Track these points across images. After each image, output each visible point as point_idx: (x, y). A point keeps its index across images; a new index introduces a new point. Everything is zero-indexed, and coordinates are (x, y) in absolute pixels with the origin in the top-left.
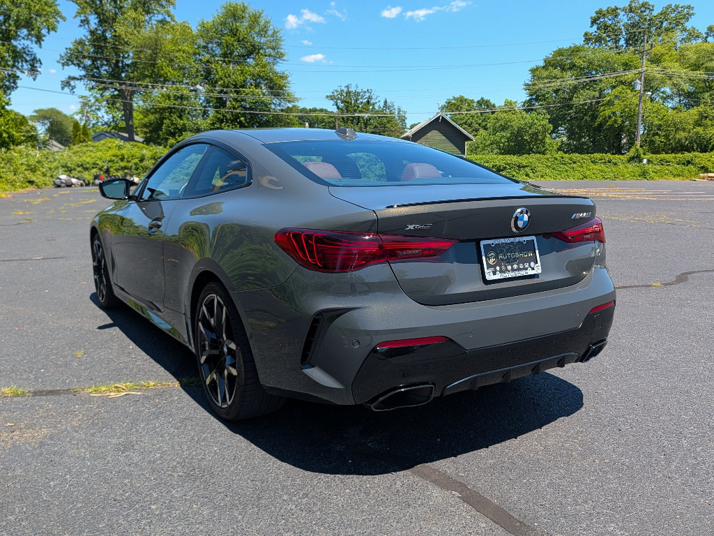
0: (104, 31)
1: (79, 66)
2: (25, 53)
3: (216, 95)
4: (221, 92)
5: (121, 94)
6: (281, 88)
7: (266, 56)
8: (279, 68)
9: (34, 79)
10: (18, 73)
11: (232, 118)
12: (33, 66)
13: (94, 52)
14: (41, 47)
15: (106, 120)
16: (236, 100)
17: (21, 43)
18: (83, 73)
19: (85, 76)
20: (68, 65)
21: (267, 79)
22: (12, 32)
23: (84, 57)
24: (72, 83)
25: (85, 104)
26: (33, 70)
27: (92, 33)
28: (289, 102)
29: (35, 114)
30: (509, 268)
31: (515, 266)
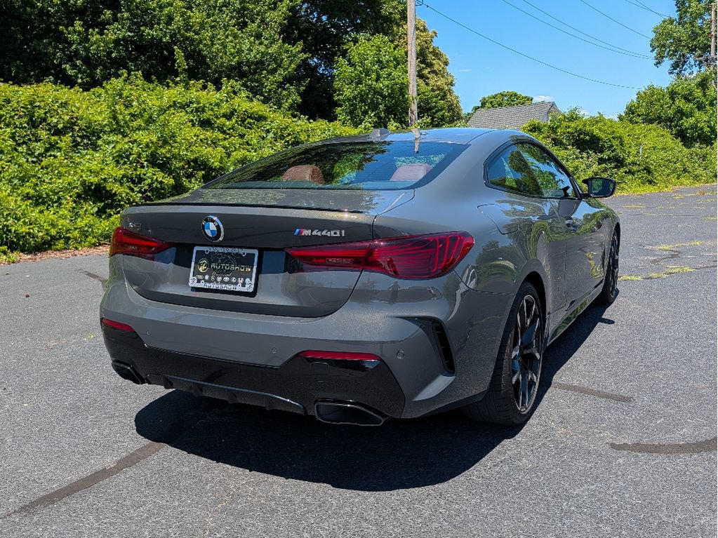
30: (219, 279)
31: (226, 279)
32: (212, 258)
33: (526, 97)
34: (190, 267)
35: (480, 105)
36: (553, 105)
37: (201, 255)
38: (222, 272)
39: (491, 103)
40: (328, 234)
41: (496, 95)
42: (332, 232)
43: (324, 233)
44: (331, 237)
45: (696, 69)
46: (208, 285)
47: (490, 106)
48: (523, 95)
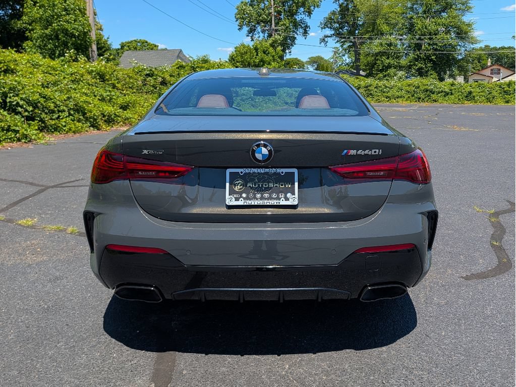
0: (347, 4)
1: (331, 28)
2: (301, 23)
3: (416, 41)
4: (420, 39)
5: (354, 44)
6: (466, 33)
7: (456, 10)
8: (467, 18)
9: (305, 38)
10: (296, 36)
11: (425, 58)
12: (305, 30)
13: (341, 18)
14: (310, 18)
15: (347, 62)
16: (429, 44)
17: (299, 16)
18: (333, 32)
19: (333, 34)
20: (325, 28)
21: (456, 27)
22: (294, 11)
23: (335, 22)
24: (326, 39)
25: (335, 53)
26: (305, 33)
27: (340, 6)
28: (472, 43)
29: (309, 60)
30: (259, 196)
31: (266, 195)
32: (246, 179)
33: (154, 45)
34: (225, 188)
35: (120, 47)
36: (181, 51)
37: (234, 177)
38: (260, 190)
39: (128, 46)
40: (370, 153)
41: (132, 41)
42: (373, 151)
43: (366, 152)
44: (371, 155)
45: (261, 35)
46: (249, 202)
47: (128, 49)
48: (152, 43)
